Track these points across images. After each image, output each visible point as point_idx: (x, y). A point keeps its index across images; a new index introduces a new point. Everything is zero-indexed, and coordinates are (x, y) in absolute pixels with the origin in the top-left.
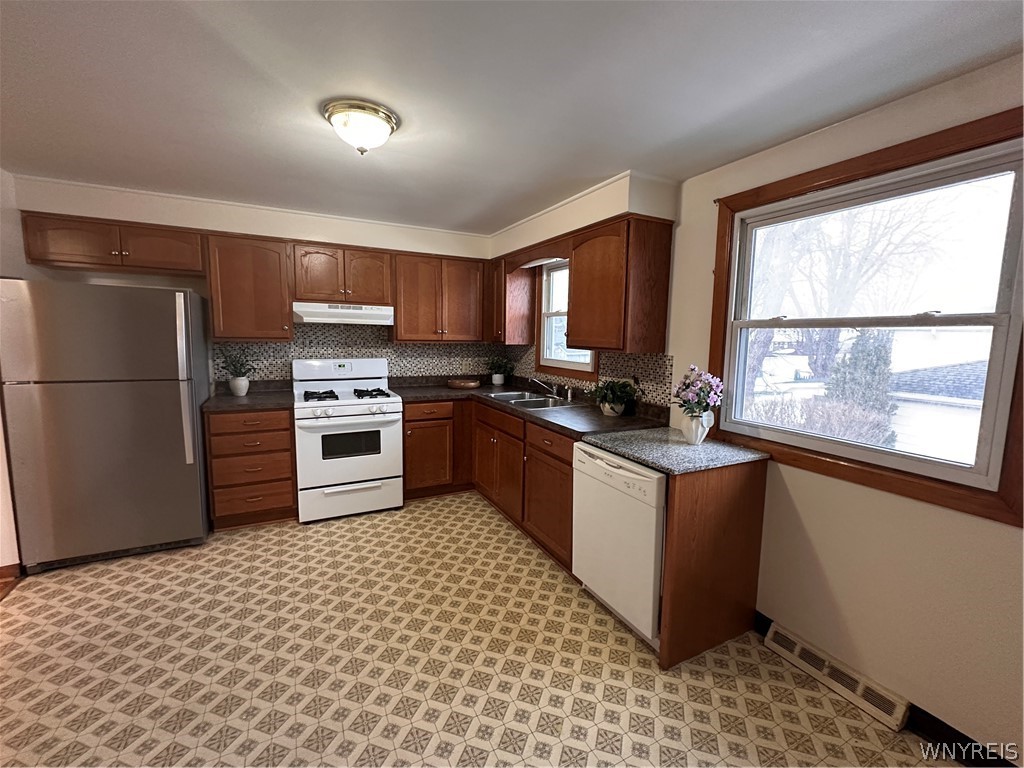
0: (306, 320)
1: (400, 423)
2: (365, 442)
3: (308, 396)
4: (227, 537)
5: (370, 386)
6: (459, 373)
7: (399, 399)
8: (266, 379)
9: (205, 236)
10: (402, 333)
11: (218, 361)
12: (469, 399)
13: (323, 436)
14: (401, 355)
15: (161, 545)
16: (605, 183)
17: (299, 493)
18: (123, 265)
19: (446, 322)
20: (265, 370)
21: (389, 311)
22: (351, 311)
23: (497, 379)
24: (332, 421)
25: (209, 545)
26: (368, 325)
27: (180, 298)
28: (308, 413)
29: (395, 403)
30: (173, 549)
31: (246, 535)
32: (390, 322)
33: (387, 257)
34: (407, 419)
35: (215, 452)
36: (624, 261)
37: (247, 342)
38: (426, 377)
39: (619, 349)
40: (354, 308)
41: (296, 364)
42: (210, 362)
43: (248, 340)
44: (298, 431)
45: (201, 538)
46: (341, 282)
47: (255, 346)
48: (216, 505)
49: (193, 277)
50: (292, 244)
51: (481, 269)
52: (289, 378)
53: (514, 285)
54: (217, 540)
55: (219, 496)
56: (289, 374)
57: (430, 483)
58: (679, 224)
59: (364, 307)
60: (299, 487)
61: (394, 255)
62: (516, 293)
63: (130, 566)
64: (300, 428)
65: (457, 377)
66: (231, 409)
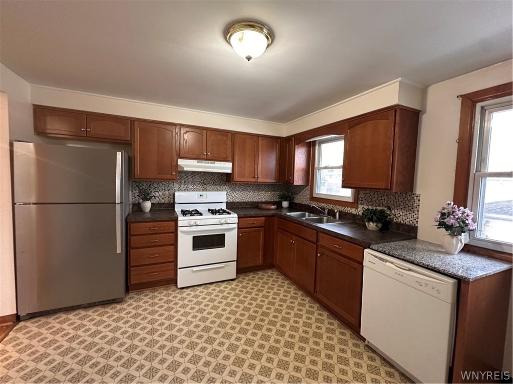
0: (186, 169)
1: (236, 229)
2: (216, 241)
3: (184, 213)
4: (137, 297)
5: (217, 207)
6: (264, 200)
7: (236, 215)
8: (160, 202)
9: (132, 121)
10: (236, 178)
11: (134, 191)
12: (273, 216)
13: (193, 237)
14: (233, 190)
15: (99, 302)
16: (380, 86)
17: (179, 270)
18: (87, 137)
19: (260, 172)
20: (160, 197)
21: (230, 165)
22: (209, 165)
23: (285, 204)
24: (199, 228)
25: (127, 302)
26: (216, 173)
27: (119, 155)
28: (186, 223)
29: (233, 217)
30: (106, 304)
31: (148, 295)
32: (230, 171)
33: (230, 135)
34: (239, 227)
35: (132, 245)
36: (392, 134)
37: (151, 181)
38: (246, 202)
39: (388, 190)
40: (211, 163)
41: (177, 194)
42: (130, 192)
43: (151, 180)
44: (179, 234)
45: (122, 298)
46: (204, 148)
47: (155, 183)
48: (131, 277)
49: (125, 144)
50: (179, 127)
51: (279, 142)
52: (172, 202)
53: (299, 151)
54: (131, 298)
55: (133, 271)
56: (172, 200)
57: (250, 265)
58: (424, 112)
59: (216, 162)
60: (179, 267)
61: (234, 134)
62: (300, 156)
63: (80, 316)
64: (181, 232)
65: (262, 203)
66: (143, 220)
